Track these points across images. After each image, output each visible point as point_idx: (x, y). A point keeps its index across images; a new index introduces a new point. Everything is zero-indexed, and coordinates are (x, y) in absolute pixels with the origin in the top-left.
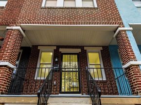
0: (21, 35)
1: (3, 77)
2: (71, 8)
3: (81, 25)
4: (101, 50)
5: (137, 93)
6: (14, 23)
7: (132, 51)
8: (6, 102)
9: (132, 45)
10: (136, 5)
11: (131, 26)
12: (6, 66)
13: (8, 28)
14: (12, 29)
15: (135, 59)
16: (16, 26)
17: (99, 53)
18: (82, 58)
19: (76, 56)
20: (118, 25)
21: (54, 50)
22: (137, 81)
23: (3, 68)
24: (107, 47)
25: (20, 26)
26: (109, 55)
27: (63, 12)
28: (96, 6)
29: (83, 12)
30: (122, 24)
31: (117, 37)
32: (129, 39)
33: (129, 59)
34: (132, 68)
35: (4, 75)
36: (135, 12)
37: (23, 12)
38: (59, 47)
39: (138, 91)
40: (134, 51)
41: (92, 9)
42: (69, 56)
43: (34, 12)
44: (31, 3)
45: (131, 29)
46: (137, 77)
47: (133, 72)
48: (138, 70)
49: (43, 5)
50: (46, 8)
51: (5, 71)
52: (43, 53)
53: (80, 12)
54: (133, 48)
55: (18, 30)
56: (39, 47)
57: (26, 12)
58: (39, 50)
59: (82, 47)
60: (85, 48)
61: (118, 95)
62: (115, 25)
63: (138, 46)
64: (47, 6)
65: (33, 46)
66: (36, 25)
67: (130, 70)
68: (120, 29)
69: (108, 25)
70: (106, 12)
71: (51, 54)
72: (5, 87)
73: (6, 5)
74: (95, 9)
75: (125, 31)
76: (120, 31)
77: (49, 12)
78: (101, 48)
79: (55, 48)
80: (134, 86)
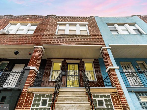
0: (42, 51)
1: (32, 76)
2: (74, 35)
3: (79, 45)
4: (94, 62)
5: (114, 86)
6: (39, 44)
7: (110, 61)
8: (33, 91)
9: (110, 57)
10: (113, 34)
11: (109, 46)
12: (33, 69)
13: (35, 47)
14: (37, 48)
15: (112, 65)
16: (40, 45)
17: (92, 63)
18: (81, 67)
19: (77, 65)
20: (102, 45)
21: (62, 61)
22: (113, 79)
23: (32, 70)
24: (98, 59)
25: (42, 46)
26: (99, 65)
27: (68, 37)
28: (89, 34)
29: (81, 37)
30: (104, 45)
31: (102, 52)
32: (109, 54)
33: (109, 65)
34: (110, 71)
35: (32, 75)
36: (112, 37)
37: (44, 37)
38: (65, 59)
39: (114, 85)
40: (111, 60)
41: (86, 36)
42: (72, 65)
43: (51, 37)
44: (49, 32)
45: (110, 47)
46: (114, 76)
47: (111, 73)
48: (114, 72)
49: (56, 33)
50: (58, 35)
51: (33, 73)
52: (54, 63)
53: (79, 37)
54: (111, 59)
55: (41, 48)
56: (52, 59)
57: (46, 37)
58: (52, 61)
59: (81, 60)
60: (83, 60)
61: (104, 87)
62: (100, 45)
63: (114, 58)
64: (58, 34)
65: (48, 59)
66: (52, 45)
67: (109, 72)
68: (103, 47)
69: (96, 45)
70: (95, 38)
71: (60, 64)
72: (32, 83)
73: (34, 33)
74: (88, 35)
75: (106, 49)
76: (103, 49)
77: (60, 38)
78: (94, 60)
79: (63, 60)
80: (113, 82)
